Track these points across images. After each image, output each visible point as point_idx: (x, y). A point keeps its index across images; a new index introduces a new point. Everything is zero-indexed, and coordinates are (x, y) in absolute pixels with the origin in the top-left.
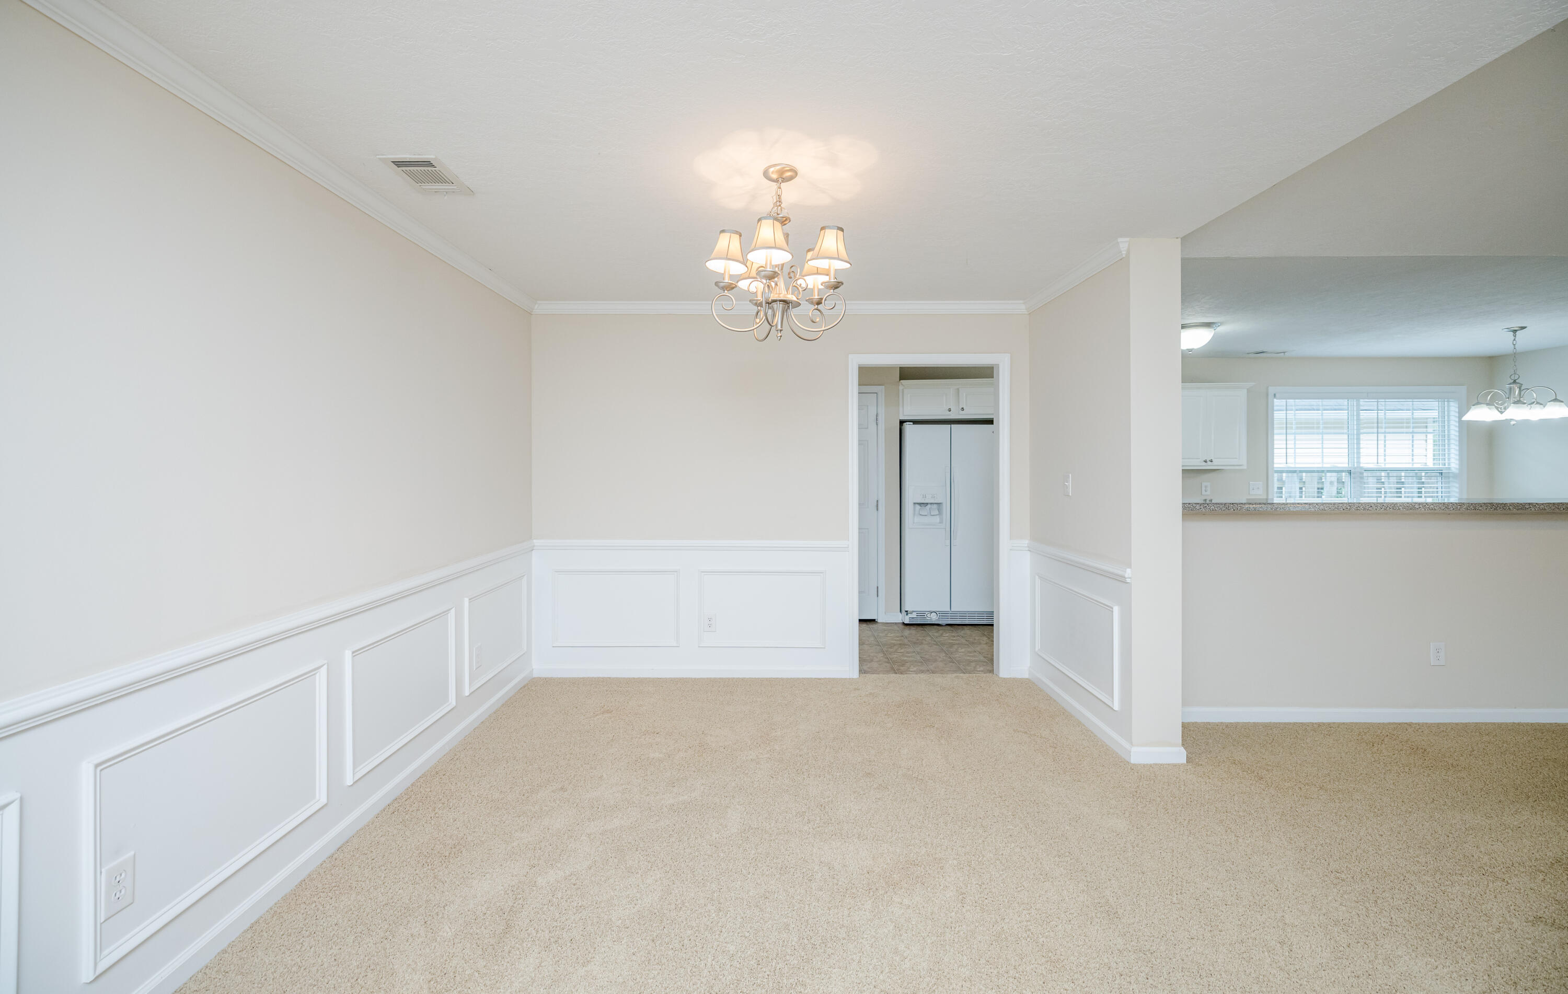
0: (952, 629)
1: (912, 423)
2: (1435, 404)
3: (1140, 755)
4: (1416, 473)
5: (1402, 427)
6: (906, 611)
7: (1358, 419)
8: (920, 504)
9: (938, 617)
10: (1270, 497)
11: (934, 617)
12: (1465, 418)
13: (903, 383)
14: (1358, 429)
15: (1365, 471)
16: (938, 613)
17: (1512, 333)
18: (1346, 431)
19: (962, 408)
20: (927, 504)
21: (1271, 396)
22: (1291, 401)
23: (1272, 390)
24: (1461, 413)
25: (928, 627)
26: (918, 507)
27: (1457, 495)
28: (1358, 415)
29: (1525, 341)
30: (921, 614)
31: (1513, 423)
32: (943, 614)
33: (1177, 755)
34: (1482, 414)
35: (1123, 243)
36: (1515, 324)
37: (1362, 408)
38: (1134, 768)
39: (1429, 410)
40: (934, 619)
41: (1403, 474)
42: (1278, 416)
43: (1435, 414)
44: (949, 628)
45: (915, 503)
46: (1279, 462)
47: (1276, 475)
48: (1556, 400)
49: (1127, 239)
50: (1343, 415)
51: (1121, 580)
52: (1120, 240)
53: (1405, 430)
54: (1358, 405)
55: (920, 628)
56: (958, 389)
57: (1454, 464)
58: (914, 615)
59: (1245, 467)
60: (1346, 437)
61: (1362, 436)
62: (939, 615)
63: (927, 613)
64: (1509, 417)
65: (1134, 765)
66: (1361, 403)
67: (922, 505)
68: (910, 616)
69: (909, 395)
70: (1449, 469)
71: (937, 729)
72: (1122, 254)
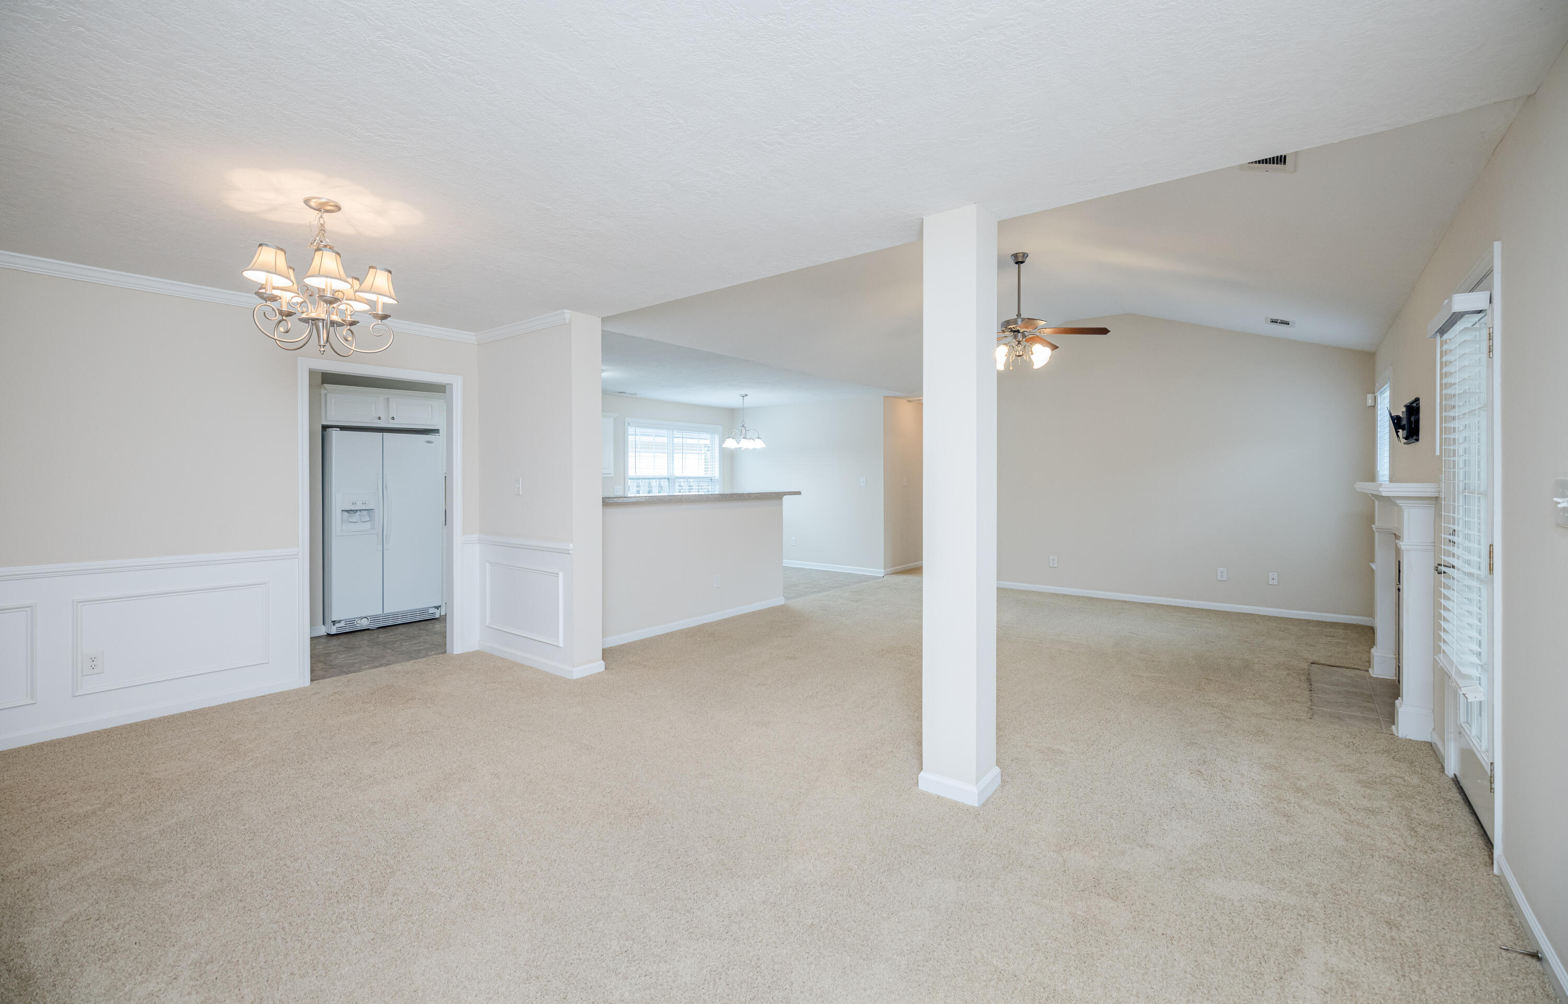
0: (385, 630)
1: (339, 429)
2: (708, 436)
3: (579, 671)
4: (699, 479)
5: (694, 450)
6: (333, 621)
7: (673, 444)
8: (348, 511)
9: (370, 622)
10: (626, 494)
11: (366, 622)
12: (724, 446)
13: (326, 387)
14: (673, 450)
15: (677, 478)
16: (369, 618)
17: (742, 398)
18: (666, 451)
19: (393, 417)
20: (357, 510)
21: (626, 424)
22: (638, 430)
23: (627, 420)
24: (722, 442)
25: (359, 633)
26: (346, 514)
27: (718, 490)
28: (673, 441)
29: (748, 402)
30: (351, 621)
31: (742, 449)
32: (374, 618)
33: (600, 666)
34: (730, 444)
35: (568, 313)
36: (744, 393)
37: (675, 436)
38: (575, 681)
39: (705, 439)
40: (365, 624)
41: (692, 480)
42: (631, 438)
43: (708, 442)
44: (381, 630)
45: (343, 511)
46: (631, 472)
47: (629, 481)
48: (758, 438)
49: (570, 311)
50: (665, 440)
51: (566, 552)
52: (566, 311)
53: (695, 452)
54: (673, 434)
55: (350, 636)
56: (388, 398)
57: (716, 474)
58: (342, 624)
59: (612, 475)
60: (666, 455)
61: (675, 455)
62: (370, 620)
63: (357, 620)
64: (741, 446)
65: (575, 679)
66: (675, 433)
67: (350, 512)
68: (337, 625)
69: (333, 400)
70: (715, 476)
71: (419, 699)
72: (566, 321)
